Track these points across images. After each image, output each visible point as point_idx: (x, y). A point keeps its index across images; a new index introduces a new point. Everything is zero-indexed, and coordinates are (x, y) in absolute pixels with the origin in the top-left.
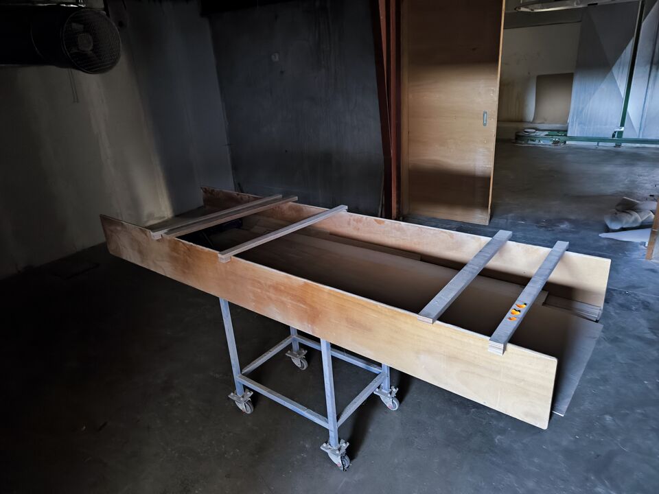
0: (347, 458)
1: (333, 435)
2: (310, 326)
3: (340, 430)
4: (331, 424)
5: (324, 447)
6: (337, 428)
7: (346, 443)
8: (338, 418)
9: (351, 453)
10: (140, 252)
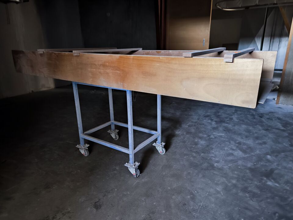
0: (138, 170)
1: (131, 157)
2: (122, 83)
3: (136, 155)
4: (130, 151)
5: (127, 165)
6: (134, 153)
7: (138, 163)
8: (134, 149)
9: (141, 169)
10: (32, 66)
